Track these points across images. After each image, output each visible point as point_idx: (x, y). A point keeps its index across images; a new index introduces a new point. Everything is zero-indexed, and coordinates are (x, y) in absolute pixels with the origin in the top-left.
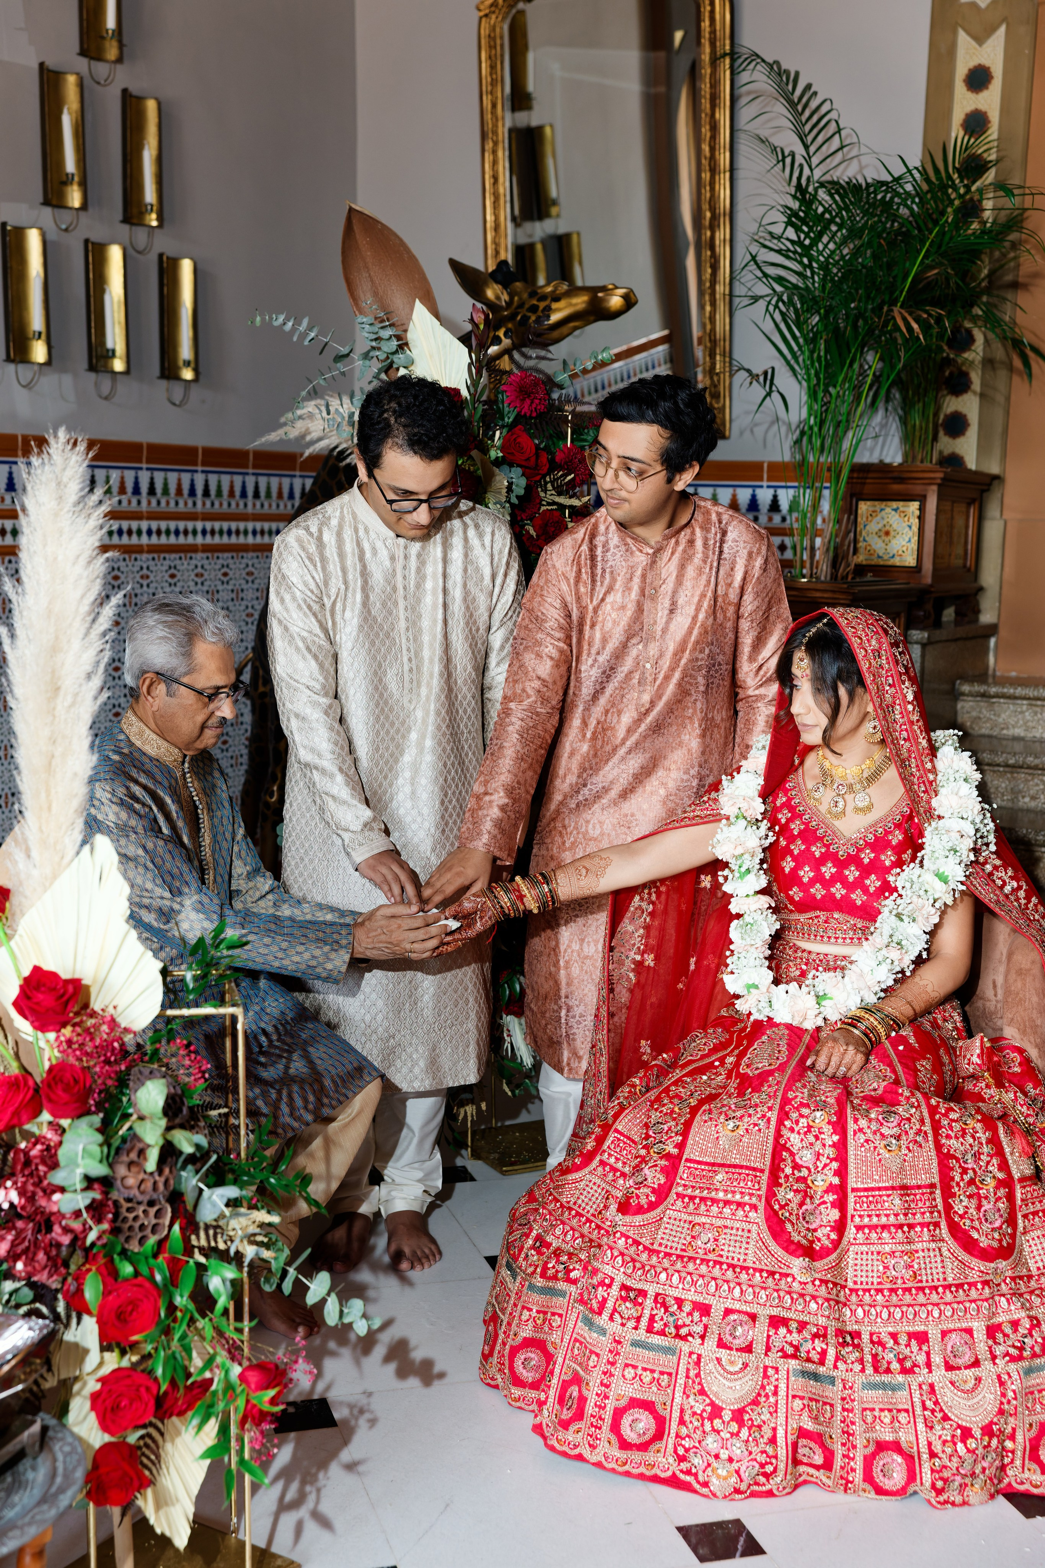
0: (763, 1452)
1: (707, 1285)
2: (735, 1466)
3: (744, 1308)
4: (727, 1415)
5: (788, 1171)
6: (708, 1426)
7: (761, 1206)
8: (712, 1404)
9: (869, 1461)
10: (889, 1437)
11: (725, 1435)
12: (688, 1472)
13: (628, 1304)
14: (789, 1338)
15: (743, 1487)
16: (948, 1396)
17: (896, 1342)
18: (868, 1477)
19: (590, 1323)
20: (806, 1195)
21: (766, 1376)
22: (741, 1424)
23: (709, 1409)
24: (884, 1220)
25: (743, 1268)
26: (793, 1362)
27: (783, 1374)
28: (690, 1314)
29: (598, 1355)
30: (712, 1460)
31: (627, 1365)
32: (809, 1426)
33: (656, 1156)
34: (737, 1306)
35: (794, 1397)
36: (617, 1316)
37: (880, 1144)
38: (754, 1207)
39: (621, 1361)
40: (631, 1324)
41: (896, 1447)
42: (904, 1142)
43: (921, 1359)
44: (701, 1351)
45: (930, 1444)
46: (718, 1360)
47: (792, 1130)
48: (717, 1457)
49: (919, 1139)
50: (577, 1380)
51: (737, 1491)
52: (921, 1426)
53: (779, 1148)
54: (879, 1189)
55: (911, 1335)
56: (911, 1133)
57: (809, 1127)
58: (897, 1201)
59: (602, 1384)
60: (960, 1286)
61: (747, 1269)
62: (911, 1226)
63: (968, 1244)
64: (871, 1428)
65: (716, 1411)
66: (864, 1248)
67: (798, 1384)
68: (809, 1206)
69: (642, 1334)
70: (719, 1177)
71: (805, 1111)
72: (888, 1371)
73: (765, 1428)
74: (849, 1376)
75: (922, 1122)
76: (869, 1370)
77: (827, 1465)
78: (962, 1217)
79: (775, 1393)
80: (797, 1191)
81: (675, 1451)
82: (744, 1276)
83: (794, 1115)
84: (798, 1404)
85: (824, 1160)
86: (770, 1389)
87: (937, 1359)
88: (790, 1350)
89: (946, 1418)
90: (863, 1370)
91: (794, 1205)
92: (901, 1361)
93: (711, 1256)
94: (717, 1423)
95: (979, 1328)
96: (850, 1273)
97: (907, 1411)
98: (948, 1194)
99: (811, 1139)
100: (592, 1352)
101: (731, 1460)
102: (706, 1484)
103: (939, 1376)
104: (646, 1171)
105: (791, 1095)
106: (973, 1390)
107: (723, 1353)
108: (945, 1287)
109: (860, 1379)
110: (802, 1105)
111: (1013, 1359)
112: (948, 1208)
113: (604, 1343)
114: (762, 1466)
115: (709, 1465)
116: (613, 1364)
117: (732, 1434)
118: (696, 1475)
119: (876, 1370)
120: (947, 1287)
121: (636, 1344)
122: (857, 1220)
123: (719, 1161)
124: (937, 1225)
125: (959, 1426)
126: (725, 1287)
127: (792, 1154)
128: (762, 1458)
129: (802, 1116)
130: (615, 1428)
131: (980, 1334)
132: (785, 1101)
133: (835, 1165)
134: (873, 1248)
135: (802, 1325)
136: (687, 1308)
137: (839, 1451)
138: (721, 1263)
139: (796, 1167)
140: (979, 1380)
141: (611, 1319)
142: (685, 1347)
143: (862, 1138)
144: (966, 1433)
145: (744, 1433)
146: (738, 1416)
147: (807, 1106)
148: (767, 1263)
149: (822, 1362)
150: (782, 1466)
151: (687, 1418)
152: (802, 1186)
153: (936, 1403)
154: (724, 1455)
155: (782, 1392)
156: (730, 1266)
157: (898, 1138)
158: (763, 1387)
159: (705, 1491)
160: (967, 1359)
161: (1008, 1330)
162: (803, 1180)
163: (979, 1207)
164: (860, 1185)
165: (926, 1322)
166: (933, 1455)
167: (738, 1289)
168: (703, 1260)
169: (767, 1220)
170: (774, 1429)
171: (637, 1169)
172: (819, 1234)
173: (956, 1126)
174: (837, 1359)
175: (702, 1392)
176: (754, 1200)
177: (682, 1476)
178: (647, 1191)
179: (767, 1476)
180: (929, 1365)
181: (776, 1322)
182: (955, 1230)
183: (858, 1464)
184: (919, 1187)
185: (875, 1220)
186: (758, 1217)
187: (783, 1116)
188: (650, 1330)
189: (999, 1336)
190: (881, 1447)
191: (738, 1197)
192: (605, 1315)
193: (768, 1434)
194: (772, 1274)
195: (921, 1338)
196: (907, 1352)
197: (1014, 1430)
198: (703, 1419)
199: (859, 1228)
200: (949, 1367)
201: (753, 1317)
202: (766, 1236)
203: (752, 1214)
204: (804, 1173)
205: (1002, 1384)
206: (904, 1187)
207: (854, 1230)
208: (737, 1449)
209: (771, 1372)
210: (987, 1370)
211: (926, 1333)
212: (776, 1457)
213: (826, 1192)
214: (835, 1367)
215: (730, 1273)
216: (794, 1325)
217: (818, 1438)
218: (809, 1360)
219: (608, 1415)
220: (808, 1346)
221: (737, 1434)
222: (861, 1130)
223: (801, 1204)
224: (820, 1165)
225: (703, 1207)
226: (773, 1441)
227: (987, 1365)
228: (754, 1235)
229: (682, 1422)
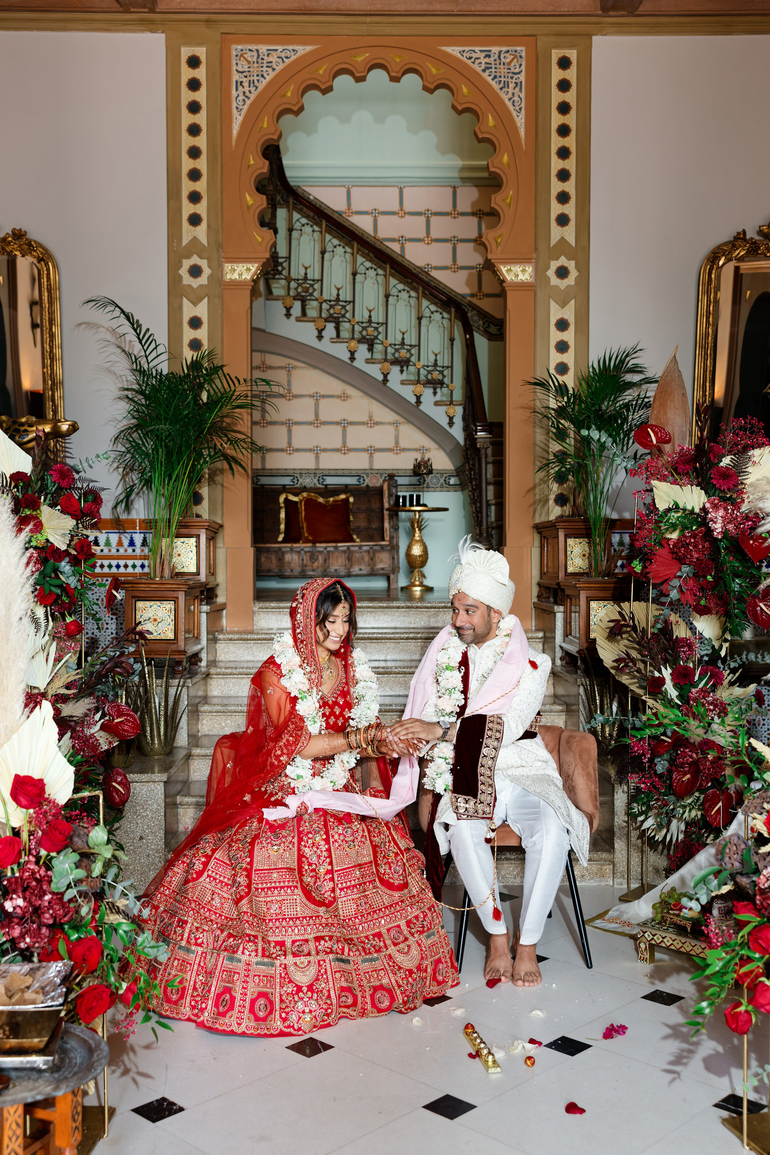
0: (326, 1003)
1: (281, 931)
2: (314, 1014)
3: (301, 938)
4: (305, 989)
5: (306, 867)
6: (296, 998)
7: (299, 885)
8: (297, 986)
9: (372, 996)
10: (378, 983)
11: (306, 999)
12: (289, 1027)
13: (250, 944)
14: (326, 945)
15: (317, 1024)
16: (399, 958)
17: (369, 940)
18: (374, 1005)
19: (231, 959)
20: (316, 878)
21: (320, 965)
22: (313, 992)
23: (295, 989)
24: (353, 883)
25: (296, 918)
26: (331, 956)
27: (327, 961)
28: (274, 948)
29: (238, 973)
30: (301, 1015)
31: (255, 976)
32: (345, 984)
33: (240, 871)
34: (298, 938)
35: (335, 972)
36: (246, 951)
37: (345, 845)
38: (296, 887)
39: (251, 974)
40: (253, 954)
41: (381, 987)
42: (356, 843)
43: (382, 944)
44: (285, 962)
45: (397, 981)
46: (295, 963)
47: (305, 846)
48: (304, 1012)
49: (363, 840)
50: (228, 990)
51: (315, 1027)
52: (391, 975)
53: (301, 856)
54: (348, 868)
55: (374, 935)
56: (359, 838)
57: (313, 843)
58: (358, 873)
59: (243, 988)
60: (391, 906)
61: (299, 918)
62: (365, 883)
63: (390, 886)
64: (369, 982)
65: (299, 989)
66: (345, 899)
67: (336, 965)
68: (319, 883)
69: (259, 959)
70: (275, 875)
71: (310, 836)
72: (370, 953)
73: (324, 991)
74: (355, 958)
75: (363, 831)
76: (363, 954)
77: (355, 1004)
78: (384, 874)
79: (326, 973)
80: (312, 877)
81: (281, 1016)
82: (298, 922)
83: (305, 839)
84: (338, 975)
85: (323, 858)
86: (323, 971)
87: (388, 942)
88: (328, 950)
89: (400, 968)
90: (360, 954)
91: (312, 884)
92: (374, 947)
93: (279, 917)
94: (301, 994)
95: (403, 923)
96: (341, 912)
97: (382, 969)
98: (377, 865)
99: (315, 849)
100: (235, 973)
101: (311, 1012)
102: (300, 1029)
103: (392, 950)
104: (238, 879)
105: (301, 829)
106: (408, 951)
107: (297, 960)
108: (385, 908)
109: (360, 959)
110: (308, 833)
111: (421, 933)
112: (377, 871)
113: (241, 966)
114: (326, 1010)
115: (300, 1018)
116: (248, 976)
117: (309, 998)
118: (293, 1027)
119: (366, 954)
120: (386, 908)
121: (257, 963)
122: (340, 886)
123: (272, 867)
124: (375, 880)
125: (407, 970)
126: (290, 930)
127: (307, 858)
128: (325, 1007)
129: (309, 838)
130: (252, 1010)
131: (404, 927)
132: (300, 833)
133: (328, 860)
134: (350, 898)
135: (331, 938)
136: (273, 944)
137: (359, 995)
138: (285, 919)
139: (310, 864)
140: (409, 946)
141: (243, 953)
142: (278, 963)
143: (337, 844)
144: (411, 972)
145: (315, 995)
146: (310, 988)
147: (311, 833)
148: (308, 913)
149: (343, 954)
150: (335, 1008)
151: (284, 998)
152: (314, 874)
153: (394, 962)
154: (307, 1010)
155: (329, 972)
156: (290, 919)
157: (353, 841)
158: (319, 971)
159: (300, 1032)
160: (402, 939)
161: (415, 921)
162: (313, 870)
163: (390, 868)
164: (339, 868)
165: (379, 927)
166: (399, 986)
167: (296, 929)
168: (276, 920)
169: (303, 892)
170: (329, 991)
171: (234, 881)
172: (326, 896)
173: (377, 831)
174: (349, 950)
175: (290, 981)
176: (295, 884)
177: (285, 1030)
178: (243, 887)
179: (328, 1015)
180: (386, 946)
181: (318, 939)
182: (382, 881)
183: (368, 1000)
184: (366, 864)
185: (349, 884)
186: (299, 891)
187: (300, 840)
188: (263, 955)
189: (412, 925)
190: (376, 989)
191: (286, 884)
192: (240, 952)
193: (326, 994)
194: (311, 917)
195: (379, 935)
196: (374, 943)
197: (426, 967)
198: (293, 995)
199: (341, 889)
200: (395, 944)
201: (307, 941)
202: (304, 900)
203: (296, 891)
204: (314, 866)
205: (419, 945)
206: (360, 865)
207: (339, 891)
208: (314, 1006)
209: (322, 962)
210: (411, 940)
211: (380, 933)
212: (332, 1004)
213: (326, 874)
214: (349, 955)
215: (291, 922)
216: (327, 938)
217: (349, 990)
218: (337, 953)
219: (247, 1005)
220: (335, 947)
221: (312, 997)
222: (336, 841)
223: (315, 882)
224: (321, 862)
225: (269, 892)
226: (329, 996)
227: (411, 938)
228: (298, 901)
229: (282, 1001)
